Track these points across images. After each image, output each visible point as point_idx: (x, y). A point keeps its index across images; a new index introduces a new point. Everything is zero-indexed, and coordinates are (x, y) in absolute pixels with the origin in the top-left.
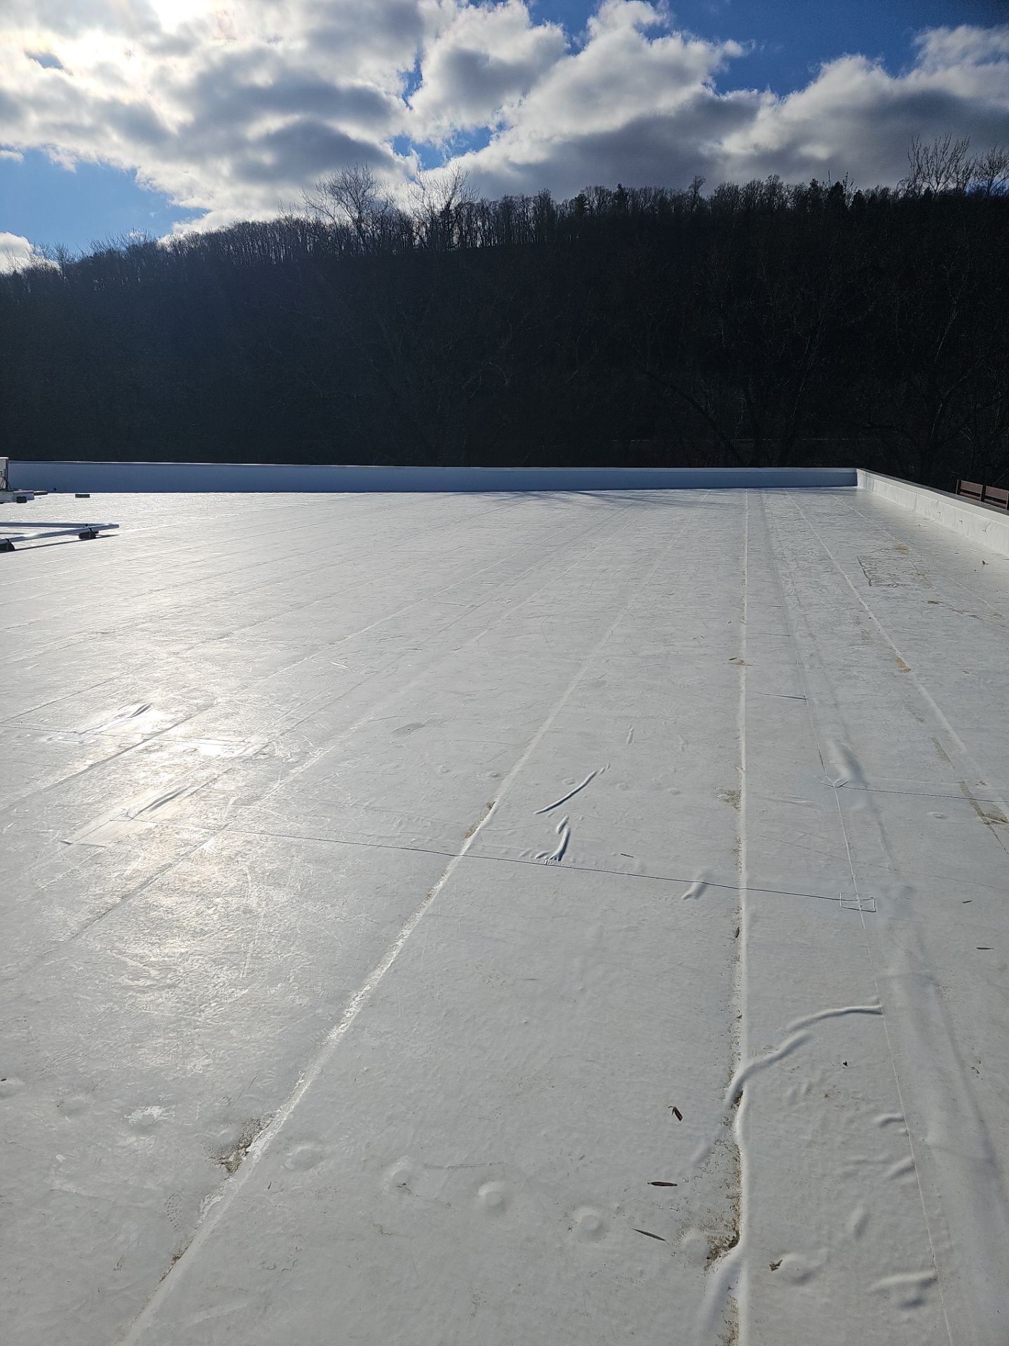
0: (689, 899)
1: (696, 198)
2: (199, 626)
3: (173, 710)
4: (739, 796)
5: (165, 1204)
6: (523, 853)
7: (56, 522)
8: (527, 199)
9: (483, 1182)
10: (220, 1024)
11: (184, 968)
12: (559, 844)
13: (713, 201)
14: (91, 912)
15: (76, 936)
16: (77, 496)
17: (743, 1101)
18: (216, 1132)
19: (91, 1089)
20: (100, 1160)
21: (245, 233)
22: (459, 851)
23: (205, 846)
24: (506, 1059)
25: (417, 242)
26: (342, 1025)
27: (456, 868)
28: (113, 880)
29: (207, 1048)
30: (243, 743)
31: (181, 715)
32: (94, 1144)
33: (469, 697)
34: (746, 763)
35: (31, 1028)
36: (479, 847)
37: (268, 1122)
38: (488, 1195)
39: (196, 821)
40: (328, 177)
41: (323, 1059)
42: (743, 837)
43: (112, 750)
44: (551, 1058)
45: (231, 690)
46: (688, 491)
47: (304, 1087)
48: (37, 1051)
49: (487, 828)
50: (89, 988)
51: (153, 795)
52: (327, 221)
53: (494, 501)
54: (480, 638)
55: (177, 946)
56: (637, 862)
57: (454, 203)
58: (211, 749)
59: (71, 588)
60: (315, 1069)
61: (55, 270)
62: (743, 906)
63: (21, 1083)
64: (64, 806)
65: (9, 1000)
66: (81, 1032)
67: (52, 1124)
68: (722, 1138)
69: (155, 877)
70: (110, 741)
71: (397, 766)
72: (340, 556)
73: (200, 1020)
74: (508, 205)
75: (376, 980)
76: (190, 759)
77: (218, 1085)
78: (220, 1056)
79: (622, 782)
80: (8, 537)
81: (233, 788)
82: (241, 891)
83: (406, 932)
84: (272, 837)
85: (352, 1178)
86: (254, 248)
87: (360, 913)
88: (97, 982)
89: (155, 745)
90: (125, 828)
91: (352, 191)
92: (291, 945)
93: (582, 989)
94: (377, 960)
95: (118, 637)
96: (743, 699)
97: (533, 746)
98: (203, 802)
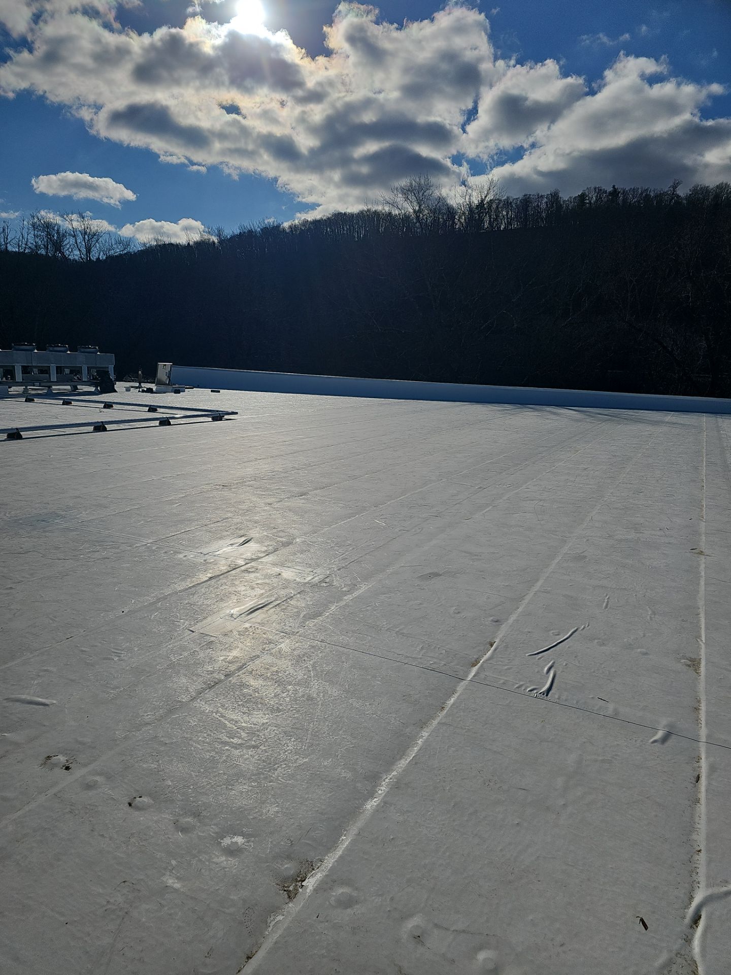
0: (656, 744)
1: (674, 195)
2: (286, 486)
3: (266, 544)
4: (699, 663)
5: (243, 913)
6: (517, 685)
8: (542, 196)
9: (481, 948)
10: (288, 782)
11: (264, 735)
12: (546, 682)
13: (689, 198)
14: (204, 683)
15: (193, 699)
16: (212, 391)
17: (702, 923)
18: (281, 865)
19: (197, 815)
20: (201, 869)
21: (339, 220)
22: (467, 676)
23: (282, 645)
24: (501, 850)
25: (457, 227)
26: (375, 799)
27: (464, 690)
28: (220, 662)
29: (278, 799)
30: (311, 573)
31: (271, 548)
32: (197, 857)
33: (476, 557)
34: (706, 637)
35: (160, 762)
36: (482, 676)
37: (319, 865)
38: (485, 960)
39: (278, 627)
40: (404, 182)
41: (360, 823)
42: (703, 698)
43: (224, 569)
44: (538, 857)
45: (305, 534)
46: (655, 412)
47: (345, 842)
48: (163, 780)
49: (489, 662)
50: (200, 739)
51: (250, 604)
52: (395, 212)
53: (499, 411)
54: (485, 512)
55: (260, 718)
56: (611, 707)
57: (488, 199)
58: (288, 574)
59: (204, 453)
60: (353, 830)
61: (214, 243)
62: (703, 756)
63: (152, 802)
64: (192, 605)
65: (146, 739)
66: (193, 771)
67: (170, 836)
68: (683, 952)
69: (248, 664)
70: (224, 562)
71: (421, 604)
72: (385, 444)
73: (274, 776)
74: (526, 201)
75: (401, 767)
76: (275, 580)
77: (284, 828)
78: (286, 806)
79: (599, 639)
80: (168, 416)
81: (303, 605)
82: (306, 683)
83: (425, 734)
84: (329, 645)
85: (379, 923)
86: (344, 230)
87: (391, 713)
88: (205, 735)
89: (253, 567)
90: (230, 625)
91: (418, 192)
92: (340, 730)
93: (564, 804)
94: (402, 752)
95: (233, 490)
96: (702, 583)
97: (526, 601)
98: (283, 613)
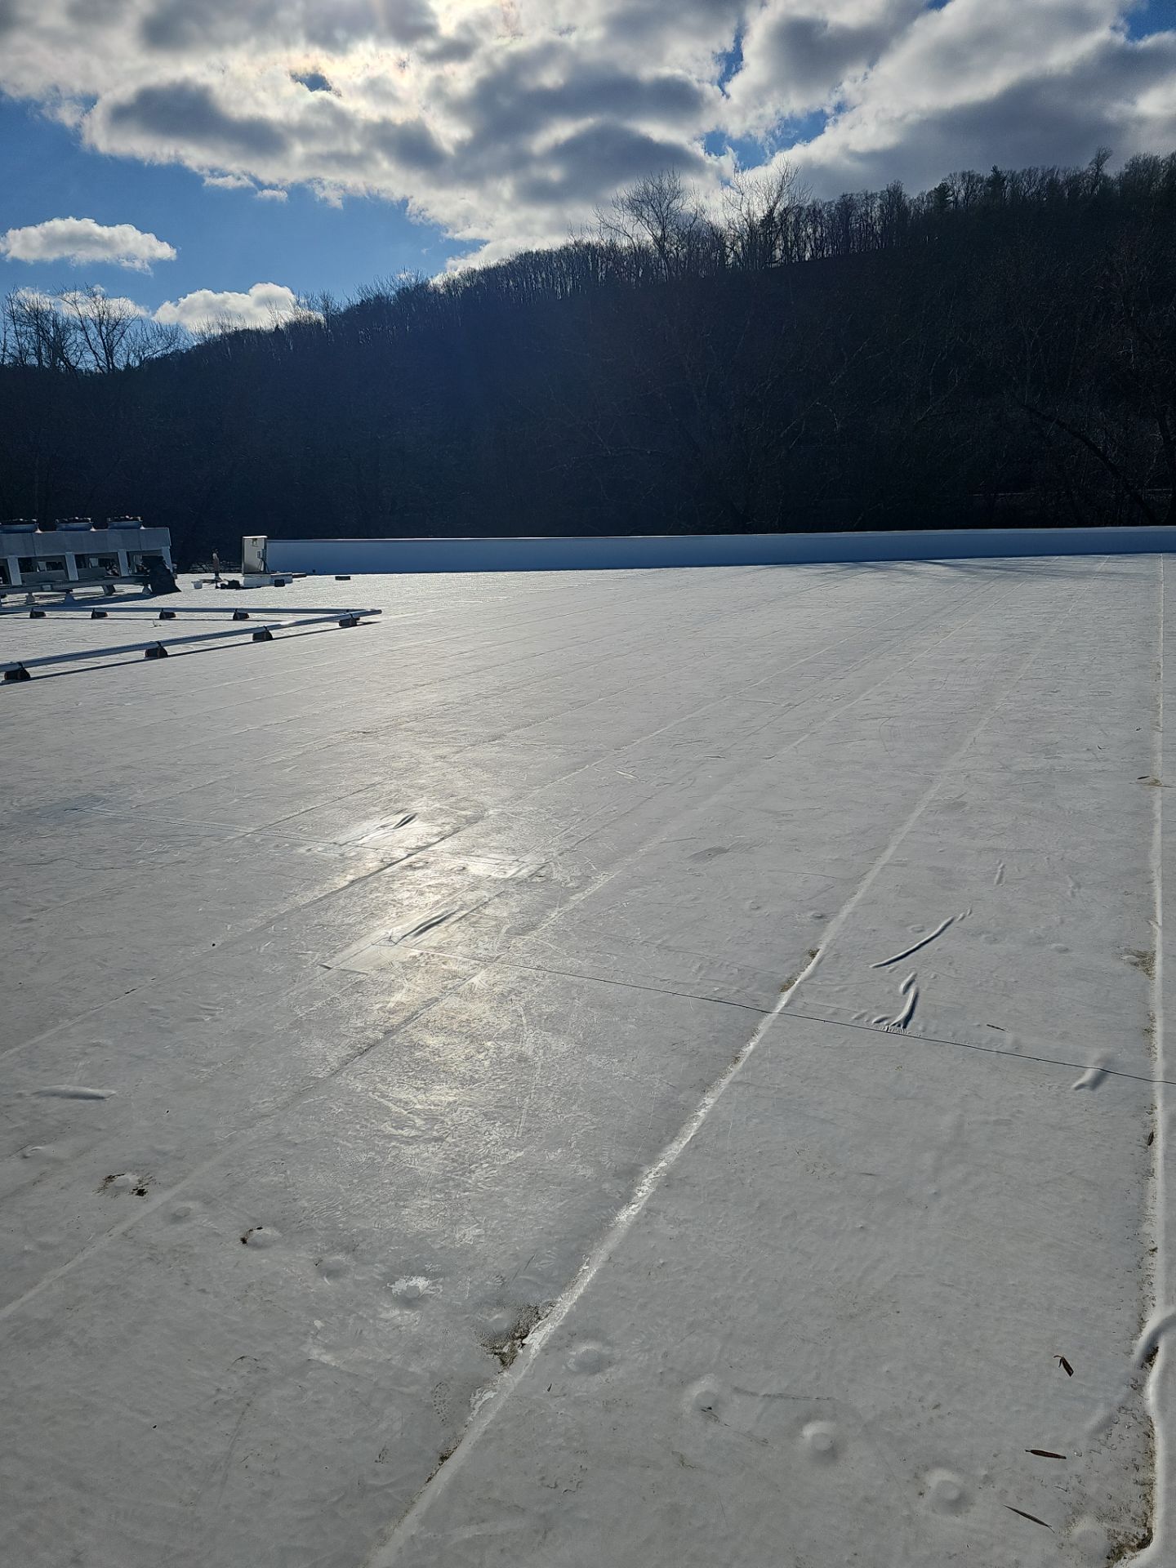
0: (1082, 1090)
1: (1098, 176)
2: (467, 726)
3: (440, 822)
4: (1152, 959)
5: (432, 1392)
6: (856, 1016)
7: (315, 607)
8: (872, 195)
9: (808, 1419)
10: (493, 1189)
11: (452, 1120)
12: (903, 1007)
13: (1124, 179)
14: (352, 1047)
15: (335, 1073)
16: (337, 578)
17: (1159, 1360)
18: (488, 1315)
19: (351, 1249)
20: (361, 1331)
21: (529, 263)
22: (774, 1007)
23: (475, 980)
24: (836, 1270)
25: (730, 261)
26: (633, 1206)
27: (770, 1028)
28: (375, 1012)
29: (477, 1215)
30: (516, 862)
31: (447, 828)
32: (355, 1313)
33: (784, 818)
34: (1163, 916)
35: (288, 1173)
36: (799, 1004)
37: (548, 1311)
38: (815, 1436)
39: (465, 950)
40: (625, 190)
41: (611, 1244)
42: (1158, 1013)
43: (373, 865)
44: (895, 1276)
45: (503, 801)
46: (1078, 557)
47: (589, 1274)
48: (295, 1200)
49: (809, 982)
50: (349, 1133)
51: (417, 918)
52: (624, 242)
53: (817, 575)
54: (799, 744)
55: (443, 1094)
56: (1009, 1037)
57: (780, 207)
58: (479, 867)
59: (331, 681)
60: (601, 1255)
61: (319, 322)
62: (1159, 1103)
63: (277, 1234)
64: (324, 926)
65: (265, 1139)
66: (341, 1183)
67: (310, 1284)
68: (1129, 1405)
69: (420, 1012)
70: (372, 855)
71: (696, 899)
72: (628, 645)
73: (470, 1181)
74: (846, 206)
75: (673, 1155)
76: (457, 878)
77: (490, 1260)
78: (493, 1226)
79: (988, 932)
80: (267, 624)
81: (505, 914)
82: (515, 1036)
83: (709, 1101)
84: (550, 974)
85: (646, 1392)
86: (537, 282)
87: (653, 1073)
88: (358, 1127)
89: (420, 860)
90: (388, 954)
91: (652, 205)
92: (573, 1104)
93: (935, 1193)
94: (674, 1133)
95: (382, 738)
96: (1158, 831)
97: (868, 881)
98: (473, 929)
